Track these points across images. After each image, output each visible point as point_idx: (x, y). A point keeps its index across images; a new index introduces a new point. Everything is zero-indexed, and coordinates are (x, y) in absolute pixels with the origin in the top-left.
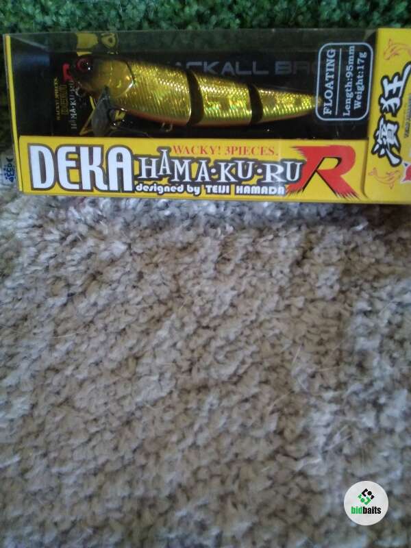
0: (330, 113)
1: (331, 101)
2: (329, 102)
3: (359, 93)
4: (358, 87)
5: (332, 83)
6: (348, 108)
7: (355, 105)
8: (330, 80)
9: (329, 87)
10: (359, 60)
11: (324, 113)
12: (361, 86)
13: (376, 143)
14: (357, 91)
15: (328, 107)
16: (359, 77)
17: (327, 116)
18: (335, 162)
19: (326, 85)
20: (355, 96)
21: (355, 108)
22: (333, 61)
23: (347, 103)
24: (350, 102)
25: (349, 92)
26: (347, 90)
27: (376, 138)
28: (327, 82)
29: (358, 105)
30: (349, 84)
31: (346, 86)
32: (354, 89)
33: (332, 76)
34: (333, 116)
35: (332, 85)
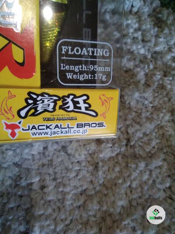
0: (63, 52)
1: (73, 53)
2: (71, 52)
3: (78, 76)
4: (83, 76)
5: (86, 54)
6: (67, 68)
7: (70, 74)
8: (88, 52)
9: (83, 52)
10: (101, 75)
11: (63, 47)
12: (84, 77)
13: (38, 95)
14: (80, 75)
15: (68, 50)
16: (90, 75)
17: (61, 49)
18: (20, 60)
19: (84, 49)
20: (76, 73)
21: (67, 74)
22: (101, 55)
23: (71, 67)
24: (71, 69)
25: (79, 69)
26: (80, 67)
27: (42, 95)
28: (87, 49)
29: (69, 76)
30: (84, 68)
31: (83, 65)
32: (81, 72)
33: (91, 54)
34: (61, 55)
35: (84, 53)
